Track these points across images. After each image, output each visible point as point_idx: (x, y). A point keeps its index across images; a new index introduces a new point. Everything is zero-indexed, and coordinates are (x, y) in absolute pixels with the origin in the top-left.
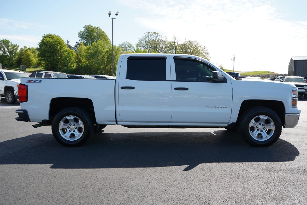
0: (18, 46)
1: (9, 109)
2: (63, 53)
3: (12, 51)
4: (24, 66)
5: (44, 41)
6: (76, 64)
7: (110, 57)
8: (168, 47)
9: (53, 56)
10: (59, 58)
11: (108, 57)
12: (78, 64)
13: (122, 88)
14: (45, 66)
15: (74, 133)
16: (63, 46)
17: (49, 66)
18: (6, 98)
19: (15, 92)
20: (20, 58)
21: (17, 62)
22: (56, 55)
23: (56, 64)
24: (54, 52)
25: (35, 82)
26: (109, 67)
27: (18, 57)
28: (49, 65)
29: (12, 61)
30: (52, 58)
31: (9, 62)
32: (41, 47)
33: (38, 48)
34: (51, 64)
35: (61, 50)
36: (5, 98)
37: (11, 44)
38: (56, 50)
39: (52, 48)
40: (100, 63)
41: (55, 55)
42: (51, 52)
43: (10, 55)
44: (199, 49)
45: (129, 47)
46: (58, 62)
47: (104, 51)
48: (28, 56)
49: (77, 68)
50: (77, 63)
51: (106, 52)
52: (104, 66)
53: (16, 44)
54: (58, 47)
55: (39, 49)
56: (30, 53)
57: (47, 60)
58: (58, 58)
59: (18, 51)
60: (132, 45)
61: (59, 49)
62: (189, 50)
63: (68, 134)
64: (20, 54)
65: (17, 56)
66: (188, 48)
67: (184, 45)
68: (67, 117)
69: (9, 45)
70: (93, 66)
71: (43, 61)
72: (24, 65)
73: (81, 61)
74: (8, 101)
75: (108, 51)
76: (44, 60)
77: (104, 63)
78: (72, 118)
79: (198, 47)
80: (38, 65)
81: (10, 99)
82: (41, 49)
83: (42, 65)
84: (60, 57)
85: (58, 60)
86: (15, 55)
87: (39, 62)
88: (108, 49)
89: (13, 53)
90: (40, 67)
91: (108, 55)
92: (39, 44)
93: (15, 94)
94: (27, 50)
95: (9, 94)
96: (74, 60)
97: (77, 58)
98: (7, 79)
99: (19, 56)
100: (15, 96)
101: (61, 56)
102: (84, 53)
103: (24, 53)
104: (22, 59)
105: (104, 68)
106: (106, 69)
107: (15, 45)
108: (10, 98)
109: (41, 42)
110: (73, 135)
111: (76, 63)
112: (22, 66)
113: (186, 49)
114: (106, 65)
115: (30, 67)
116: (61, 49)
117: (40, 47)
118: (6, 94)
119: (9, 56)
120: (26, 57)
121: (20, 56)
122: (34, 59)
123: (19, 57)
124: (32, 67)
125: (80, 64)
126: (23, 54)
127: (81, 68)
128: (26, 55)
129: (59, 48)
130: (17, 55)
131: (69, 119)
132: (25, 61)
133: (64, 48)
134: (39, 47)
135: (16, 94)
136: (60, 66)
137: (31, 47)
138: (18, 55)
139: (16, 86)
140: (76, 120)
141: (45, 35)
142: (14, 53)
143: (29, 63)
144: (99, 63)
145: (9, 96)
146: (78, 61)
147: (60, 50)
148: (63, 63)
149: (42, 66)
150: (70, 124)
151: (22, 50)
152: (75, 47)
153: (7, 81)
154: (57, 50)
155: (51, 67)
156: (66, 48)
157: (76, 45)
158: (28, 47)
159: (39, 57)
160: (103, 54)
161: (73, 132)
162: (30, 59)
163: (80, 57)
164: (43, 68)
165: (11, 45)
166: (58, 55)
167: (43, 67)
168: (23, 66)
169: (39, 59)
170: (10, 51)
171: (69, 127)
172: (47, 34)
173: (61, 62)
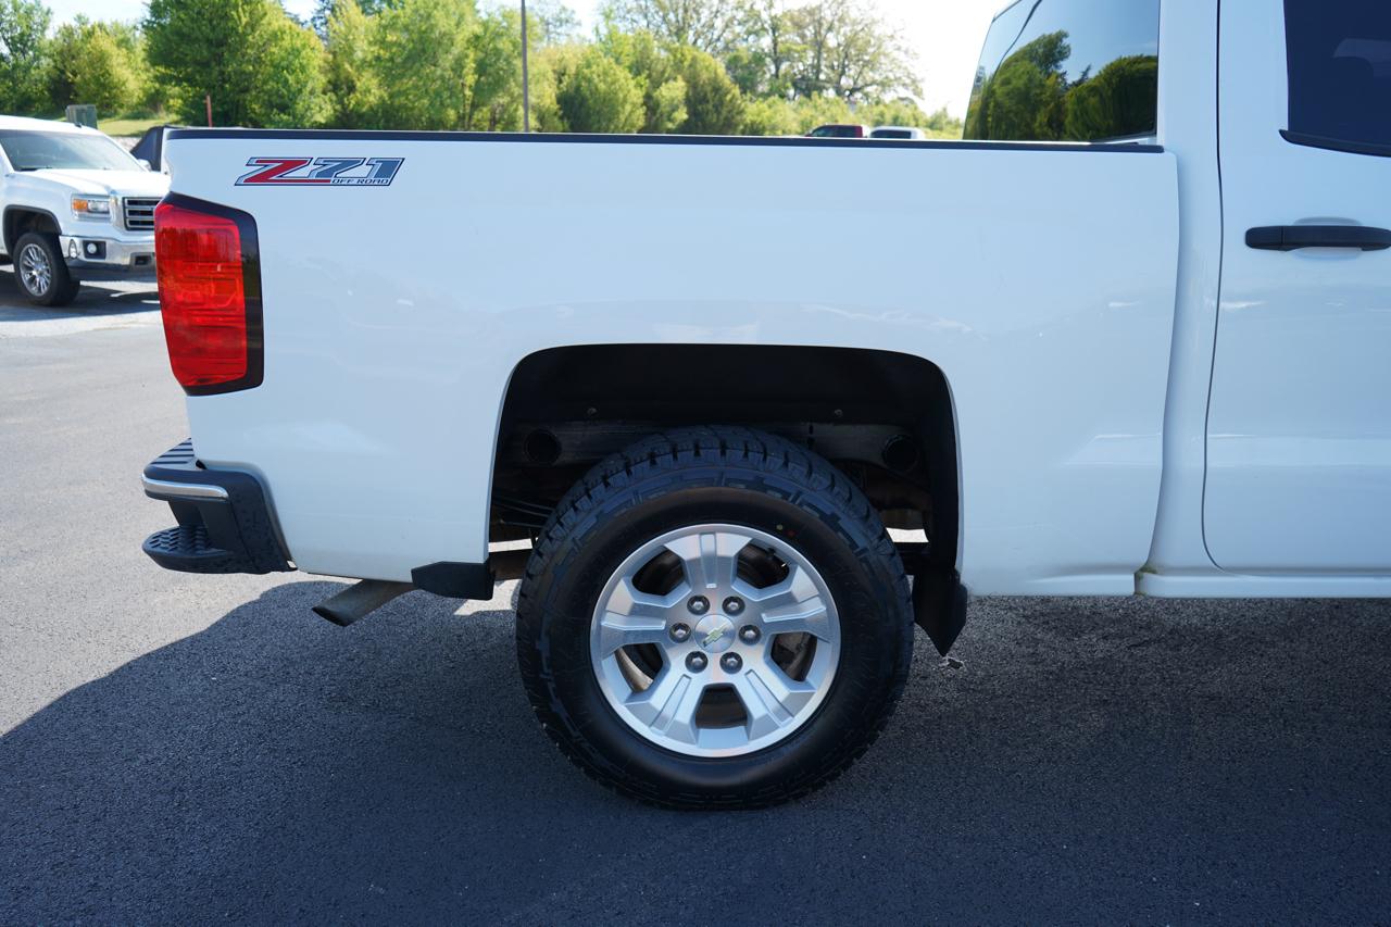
0: (48, 12)
1: (43, 342)
2: (263, 48)
3: (22, 34)
4: (85, 107)
6: (331, 100)
7: (491, 65)
8: (739, 24)
9: (219, 60)
10: (251, 68)
11: (481, 68)
12: (340, 101)
13: (1261, 239)
14: (187, 109)
15: (737, 680)
16: (265, 14)
17: (206, 109)
18: (17, 268)
19: (64, 241)
20: (63, 72)
21: (49, 90)
22: (234, 58)
23: (238, 101)
24: (221, 43)
25: (329, 173)
26: (483, 114)
27: (52, 64)
28: (206, 104)
29: (26, 84)
30: (216, 70)
31: (13, 90)
32: (157, 18)
33: (147, 20)
34: (212, 101)
35: (253, 30)
36: (10, 268)
38: (233, 29)
39: (211, 21)
40: (446, 94)
41: (226, 55)
42: (209, 42)
43: (12, 54)
44: (878, 30)
45: (561, 22)
46: (246, 90)
47: (461, 38)
48: (101, 59)
49: (337, 117)
50: (336, 94)
51: (468, 41)
52: (464, 110)
54: (240, 18)
55: (148, 27)
56: (106, 44)
57: (190, 80)
58: (244, 72)
59: (50, 35)
60: (573, 12)
61: (245, 27)
62: (830, 35)
63: (678, 691)
64: (61, 53)
65: (45, 62)
66: (830, 29)
67: (811, 13)
68: (669, 540)
69: (6, 7)
70: (412, 109)
71: (175, 86)
72: (86, 103)
73: (352, 88)
74: (34, 290)
75: (477, 37)
76: (179, 82)
77: (464, 95)
78: (721, 553)
79: (874, 22)
80: (153, 102)
81: (42, 281)
82: (163, 27)
83: (171, 102)
84: (253, 66)
85: (245, 80)
86: (36, 58)
87: (153, 91)
88: (478, 30)
89: (25, 45)
90: (163, 114)
91: (481, 55)
93: (65, 254)
94: (90, 34)
95: (34, 252)
96: (319, 80)
97: (335, 68)
98: (11, 170)
99: (55, 61)
100: (69, 263)
101: (258, 61)
102: (363, 49)
103: (79, 44)
104: (75, 74)
105: (461, 118)
106: (473, 122)
107: (33, 8)
108: (38, 276)
110: (720, 707)
111: (329, 94)
112: (77, 110)
113: (817, 33)
114: (475, 106)
115: (116, 113)
116: (253, 26)
117: (153, 15)
118: (17, 248)
119: (11, 58)
120: (91, 64)
121: (63, 62)
122: (132, 76)
123: (55, 67)
124: (121, 112)
125: (352, 101)
126: (73, 52)
127: (355, 120)
128: (90, 53)
129: (244, 20)
130: (45, 55)
131: (695, 561)
132: (86, 82)
133: (269, 24)
134: (149, 18)
135: (73, 250)
136: (253, 111)
137: (107, 23)
138: (51, 56)
139: (69, 206)
140: (762, 570)
142: (33, 44)
143: (107, 95)
144: (438, 94)
145: (36, 262)
146: (340, 85)
147: (249, 31)
148: (270, 96)
149: (169, 109)
150: (698, 605)
151: (68, 32)
152: (313, 19)
153: (13, 177)
154: (237, 33)
155: (213, 113)
156: (277, 20)
157: (319, 11)
158: (93, 20)
159: (154, 64)
160: (456, 51)
161: (724, 678)
162: (110, 75)
163: (347, 66)
164: (174, 117)
165: (16, 8)
166: (243, 56)
167: (177, 113)
168: (83, 110)
169: (156, 77)
170: (12, 38)
171: (684, 627)
173: (257, 87)
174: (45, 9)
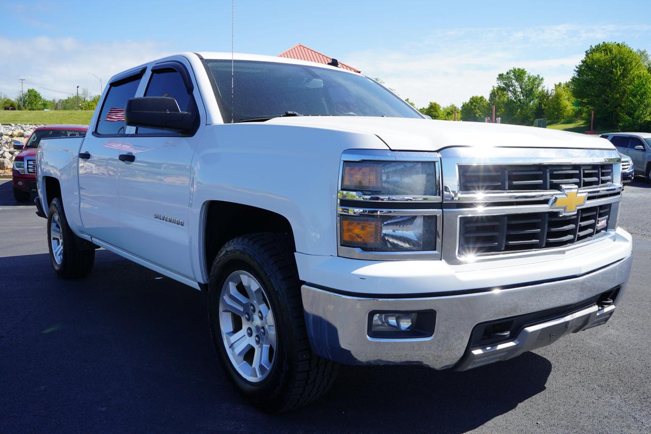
3: (529, 89)
4: (544, 119)
5: (588, 60)
17: (591, 117)
20: (541, 105)
21: (534, 113)
24: (607, 85)
32: (579, 76)
34: (594, 113)
35: (624, 78)
37: (529, 76)
38: (613, 78)
43: (524, 99)
48: (558, 97)
53: (538, 76)
54: (617, 72)
55: (576, 81)
57: (591, 104)
59: (540, 89)
61: (619, 76)
69: (525, 79)
76: (586, 105)
83: (583, 115)
87: (577, 110)
90: (579, 120)
92: (577, 69)
99: (539, 100)
104: (545, 105)
107: (536, 78)
109: (581, 64)
112: (539, 121)
115: (560, 121)
116: (624, 75)
122: (569, 105)
123: (539, 102)
124: (563, 121)
129: (619, 73)
130: (537, 97)
132: (550, 109)
133: (633, 73)
134: (576, 77)
141: (591, 46)
142: (533, 93)
143: (559, 113)
147: (621, 78)
149: (582, 118)
154: (615, 79)
155: (594, 119)
156: (637, 71)
162: (560, 104)
165: (529, 79)
167: (584, 119)
170: (525, 92)
172: (597, 44)
174: (541, 78)
